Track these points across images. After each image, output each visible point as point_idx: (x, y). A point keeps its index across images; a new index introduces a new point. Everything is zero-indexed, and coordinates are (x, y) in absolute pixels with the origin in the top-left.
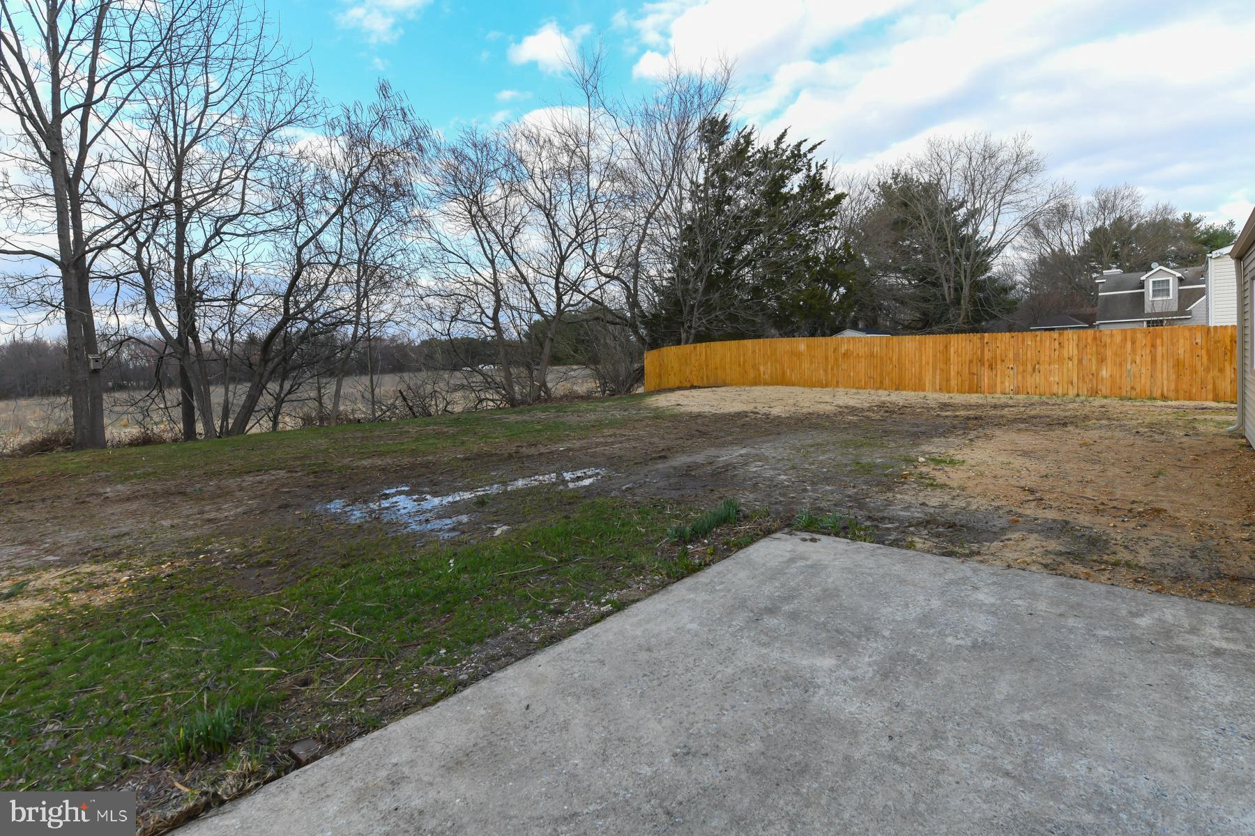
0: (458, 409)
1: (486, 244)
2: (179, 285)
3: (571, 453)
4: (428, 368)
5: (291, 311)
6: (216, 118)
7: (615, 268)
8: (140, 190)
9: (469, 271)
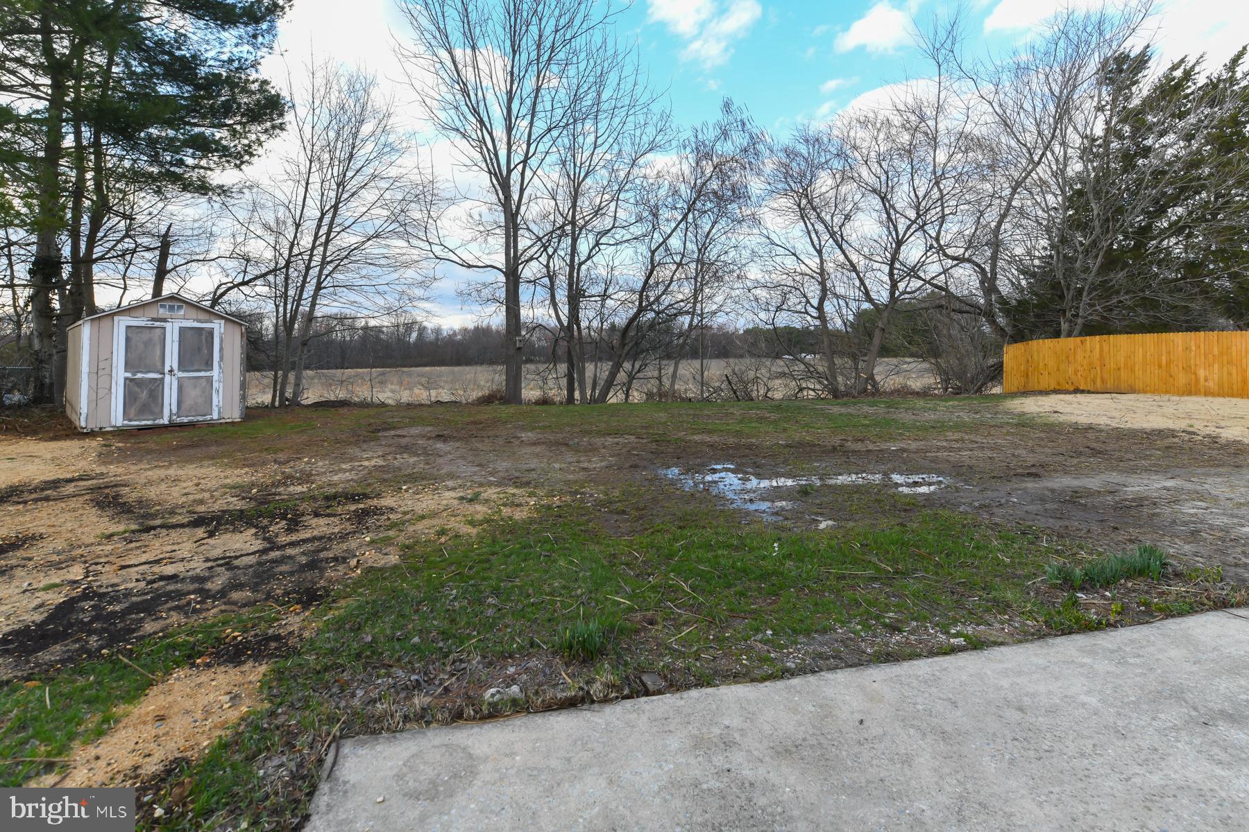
0: (778, 395)
1: (813, 236)
2: (570, 285)
3: (905, 455)
4: (752, 355)
5: (644, 304)
6: (601, 155)
7: (966, 249)
8: (552, 217)
9: (795, 263)
